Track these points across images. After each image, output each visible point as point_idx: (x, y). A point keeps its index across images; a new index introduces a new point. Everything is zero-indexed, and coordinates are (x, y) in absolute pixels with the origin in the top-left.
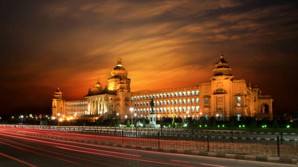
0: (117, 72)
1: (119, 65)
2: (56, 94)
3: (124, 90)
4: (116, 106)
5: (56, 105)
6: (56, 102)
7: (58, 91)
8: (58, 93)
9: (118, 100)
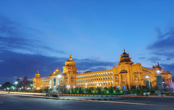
0: (68, 63)
1: (70, 59)
2: (36, 75)
3: (71, 73)
4: (66, 81)
5: (35, 81)
6: (35, 79)
7: (37, 73)
8: (37, 74)
9: (67, 78)
